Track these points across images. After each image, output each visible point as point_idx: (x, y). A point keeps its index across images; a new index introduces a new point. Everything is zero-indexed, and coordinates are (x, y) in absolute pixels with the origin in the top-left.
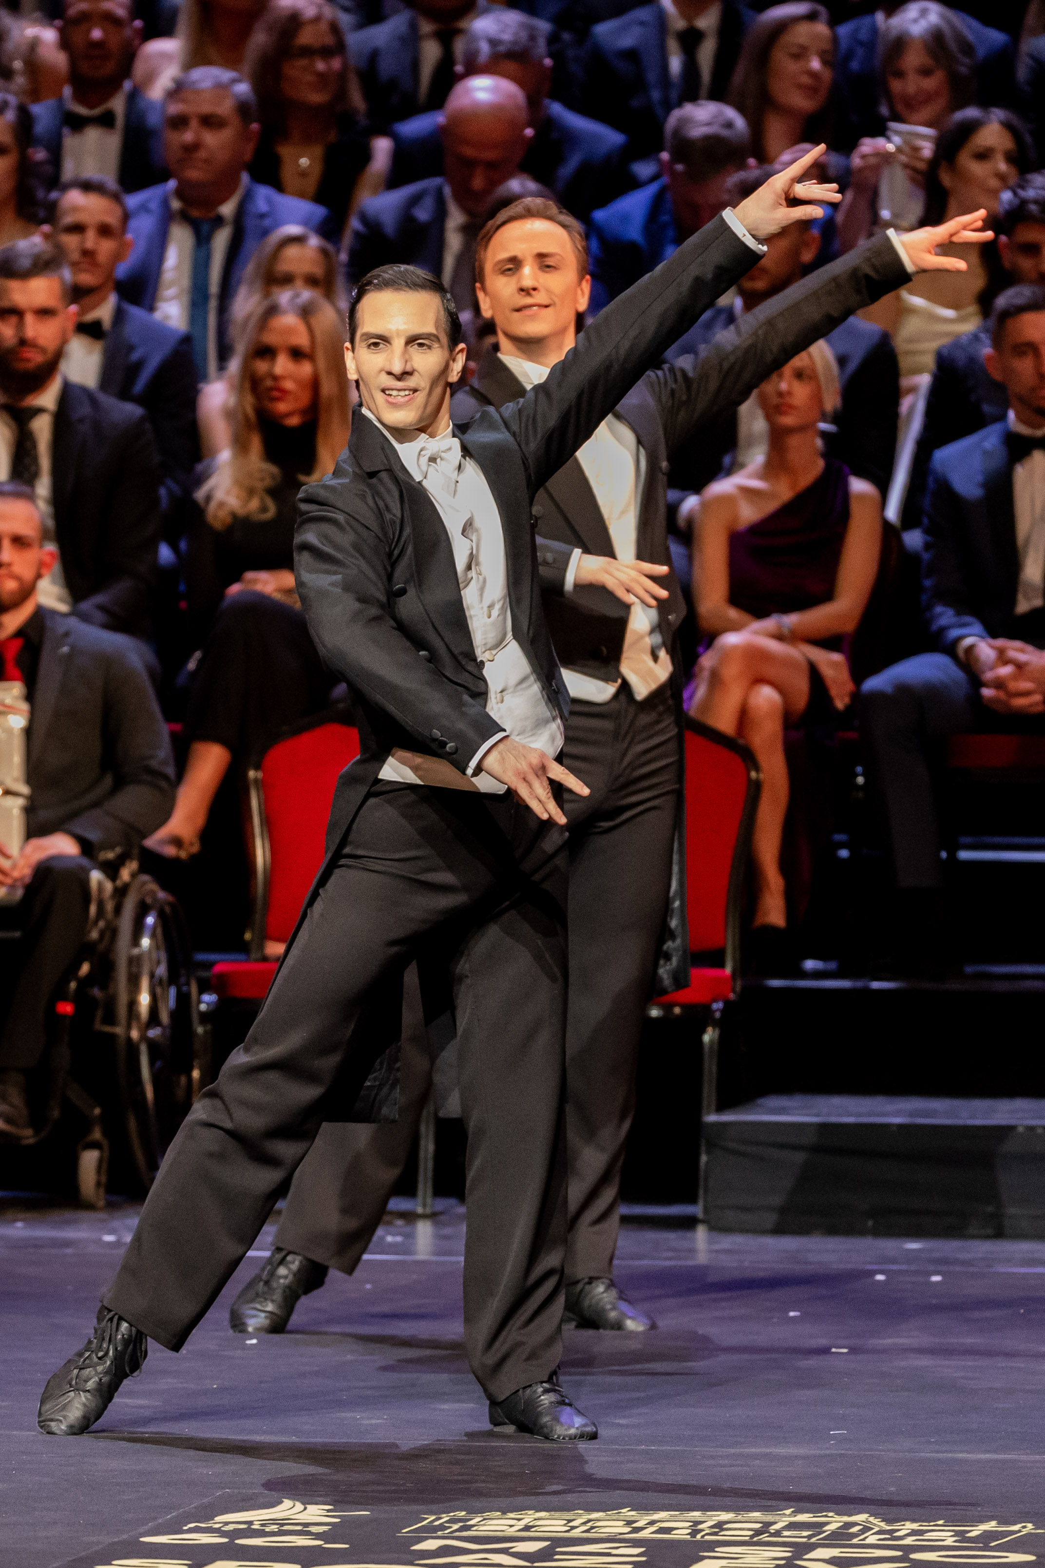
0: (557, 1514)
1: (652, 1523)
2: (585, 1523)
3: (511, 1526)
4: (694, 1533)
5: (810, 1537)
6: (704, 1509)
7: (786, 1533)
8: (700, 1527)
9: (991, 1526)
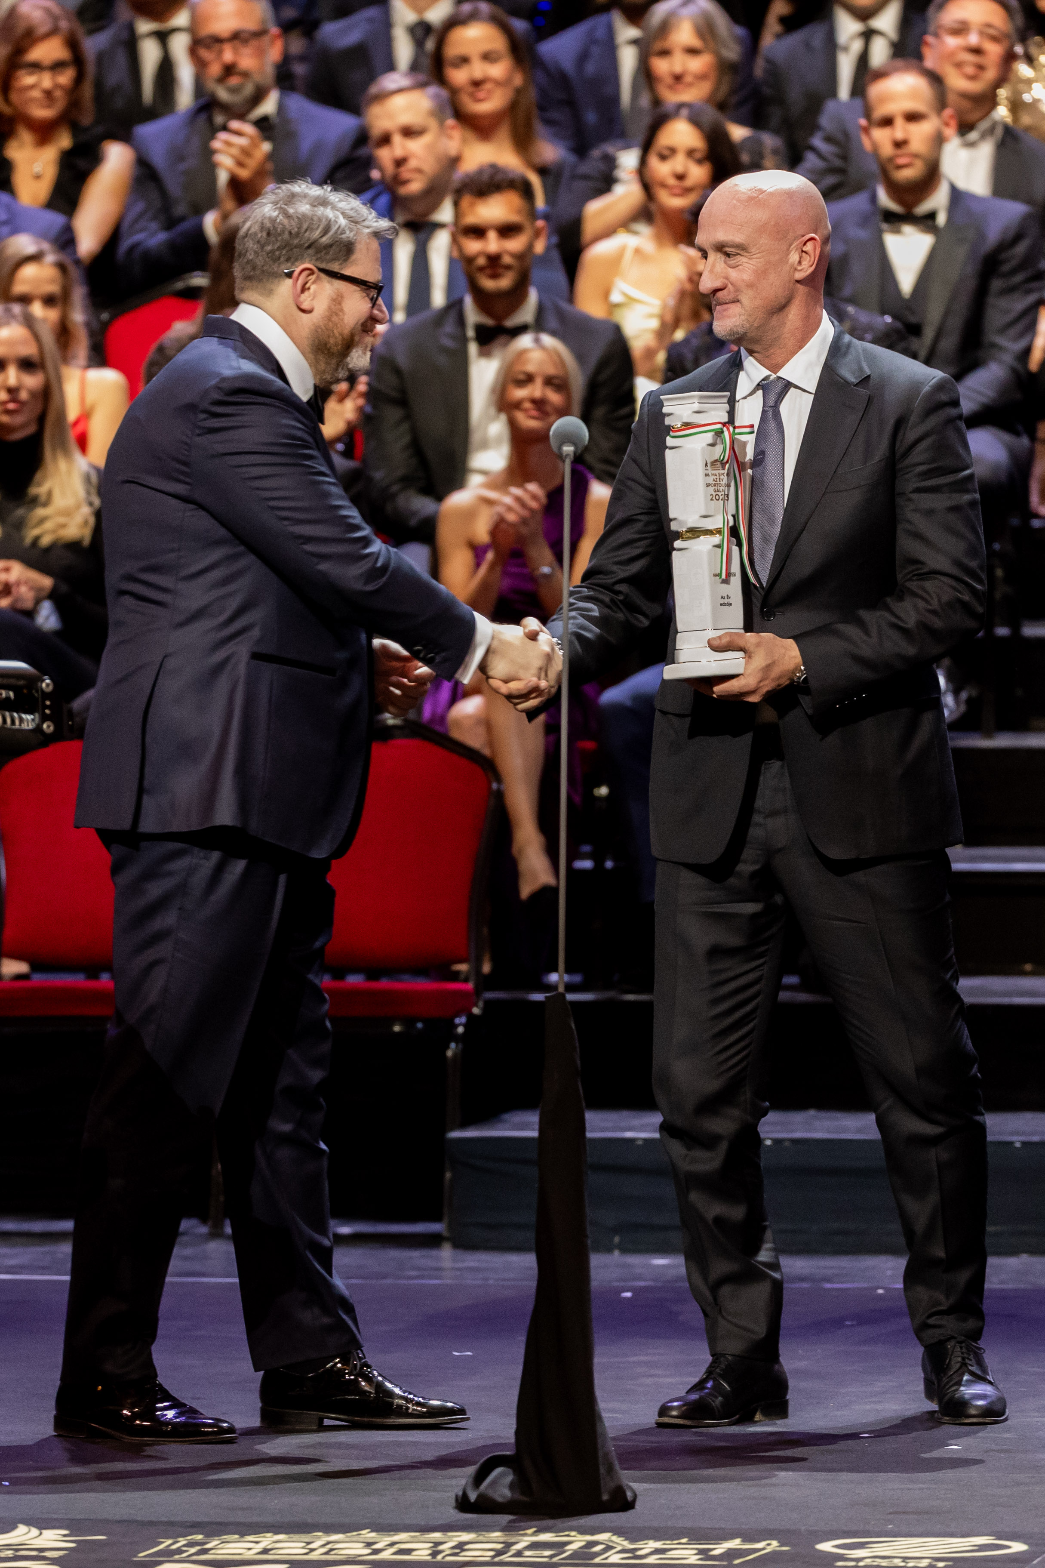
0: (297, 1536)
1: (391, 1544)
2: (323, 1546)
3: (249, 1549)
4: (434, 1554)
5: (551, 1557)
6: (445, 1529)
7: (527, 1553)
8: (441, 1547)
9: (735, 1544)
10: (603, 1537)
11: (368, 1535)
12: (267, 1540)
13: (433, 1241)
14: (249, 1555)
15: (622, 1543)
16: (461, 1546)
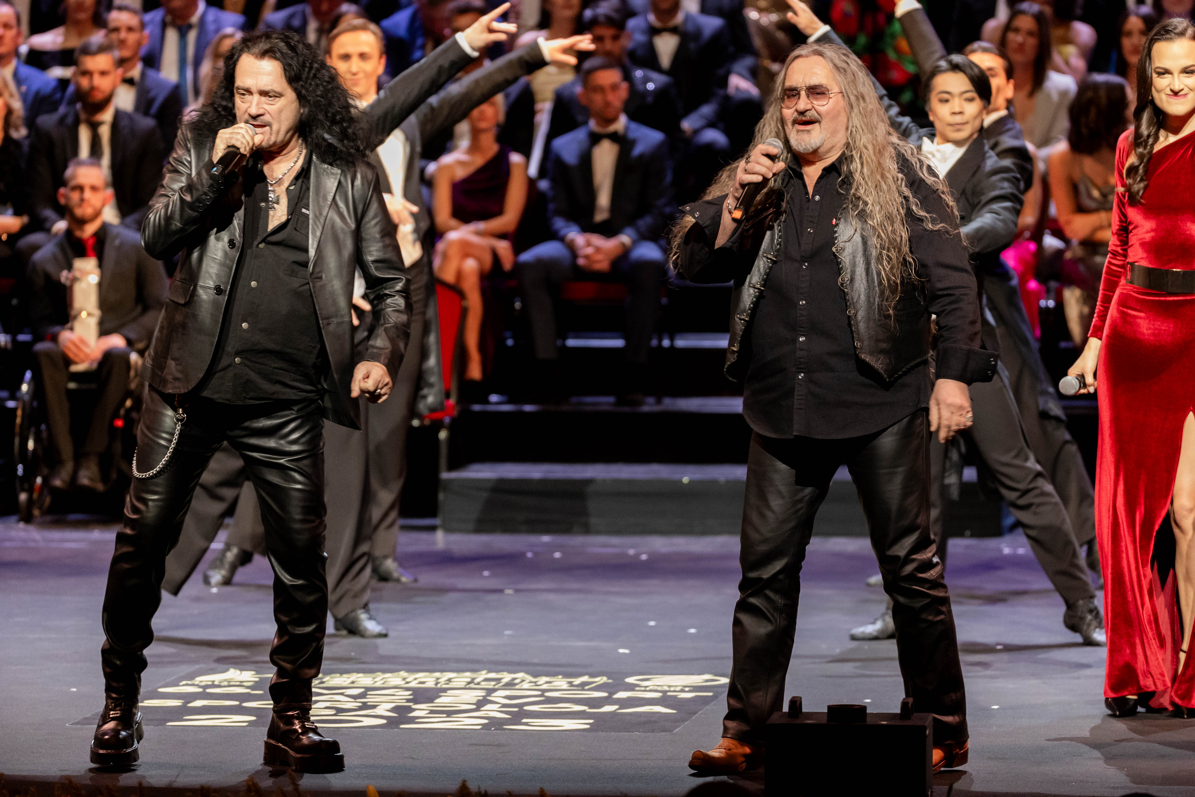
0: (368, 675)
1: (416, 679)
2: (382, 680)
3: (345, 681)
4: (437, 684)
5: (495, 685)
6: (442, 671)
7: (483, 683)
8: (439, 681)
9: (585, 679)
10: (521, 675)
11: (403, 674)
12: (354, 677)
13: (432, 529)
14: (345, 684)
15: (529, 678)
16: (449, 680)
